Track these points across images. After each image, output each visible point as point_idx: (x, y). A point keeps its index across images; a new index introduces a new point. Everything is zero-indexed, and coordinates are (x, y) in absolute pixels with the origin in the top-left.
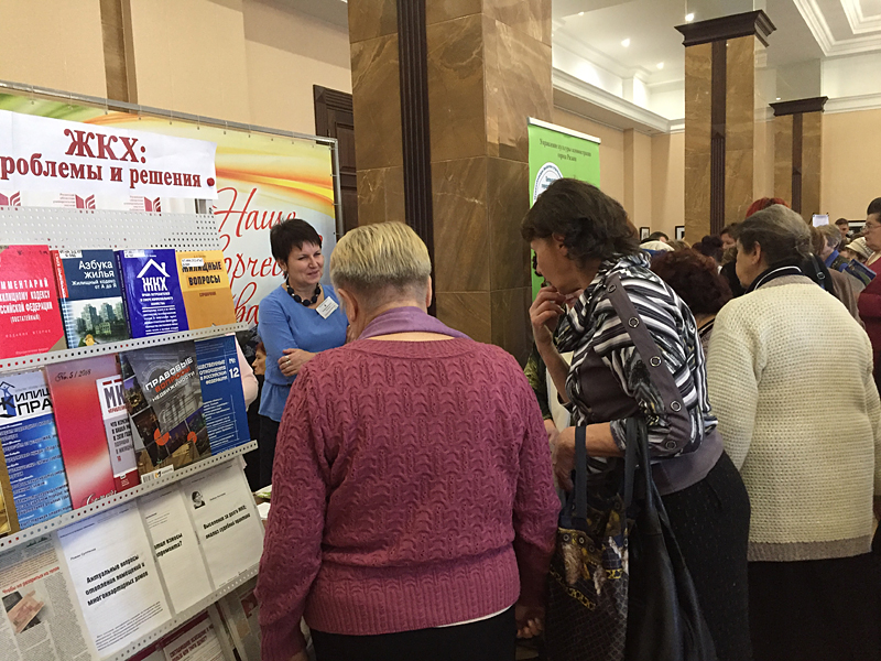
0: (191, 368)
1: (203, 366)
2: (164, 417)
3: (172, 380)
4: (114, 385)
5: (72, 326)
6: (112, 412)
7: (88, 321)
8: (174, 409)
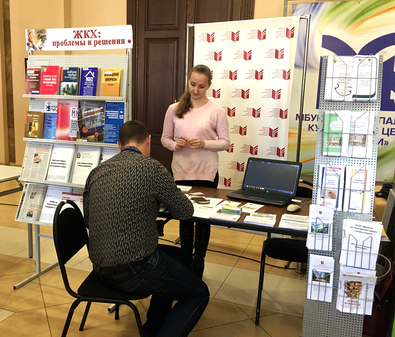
0: (102, 110)
1: (109, 111)
2: (87, 124)
3: (93, 113)
4: (76, 110)
5: (62, 89)
6: (73, 118)
7: (66, 88)
8: (92, 123)
